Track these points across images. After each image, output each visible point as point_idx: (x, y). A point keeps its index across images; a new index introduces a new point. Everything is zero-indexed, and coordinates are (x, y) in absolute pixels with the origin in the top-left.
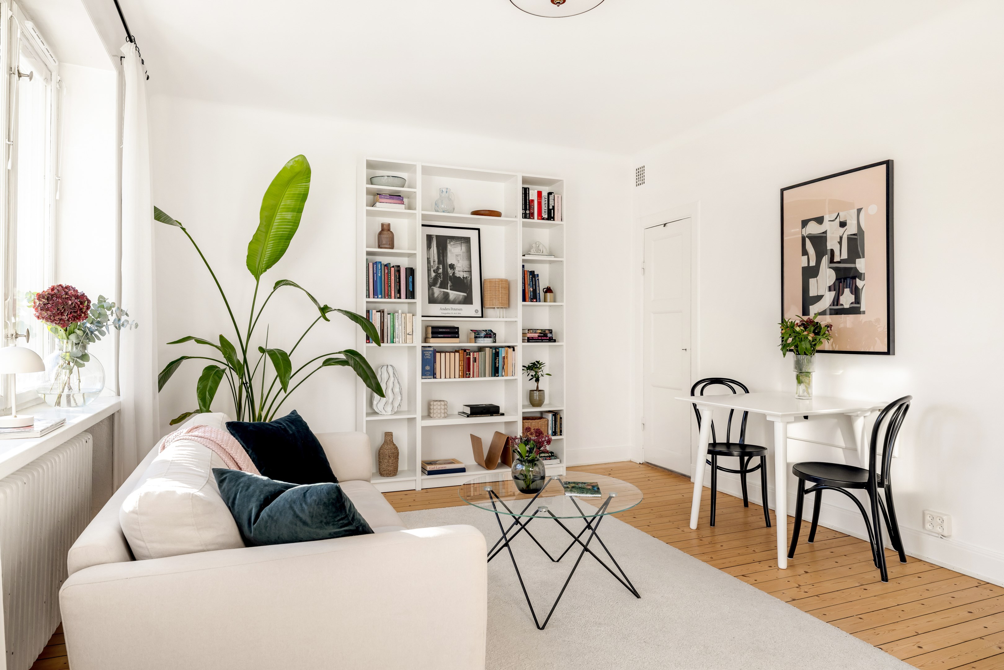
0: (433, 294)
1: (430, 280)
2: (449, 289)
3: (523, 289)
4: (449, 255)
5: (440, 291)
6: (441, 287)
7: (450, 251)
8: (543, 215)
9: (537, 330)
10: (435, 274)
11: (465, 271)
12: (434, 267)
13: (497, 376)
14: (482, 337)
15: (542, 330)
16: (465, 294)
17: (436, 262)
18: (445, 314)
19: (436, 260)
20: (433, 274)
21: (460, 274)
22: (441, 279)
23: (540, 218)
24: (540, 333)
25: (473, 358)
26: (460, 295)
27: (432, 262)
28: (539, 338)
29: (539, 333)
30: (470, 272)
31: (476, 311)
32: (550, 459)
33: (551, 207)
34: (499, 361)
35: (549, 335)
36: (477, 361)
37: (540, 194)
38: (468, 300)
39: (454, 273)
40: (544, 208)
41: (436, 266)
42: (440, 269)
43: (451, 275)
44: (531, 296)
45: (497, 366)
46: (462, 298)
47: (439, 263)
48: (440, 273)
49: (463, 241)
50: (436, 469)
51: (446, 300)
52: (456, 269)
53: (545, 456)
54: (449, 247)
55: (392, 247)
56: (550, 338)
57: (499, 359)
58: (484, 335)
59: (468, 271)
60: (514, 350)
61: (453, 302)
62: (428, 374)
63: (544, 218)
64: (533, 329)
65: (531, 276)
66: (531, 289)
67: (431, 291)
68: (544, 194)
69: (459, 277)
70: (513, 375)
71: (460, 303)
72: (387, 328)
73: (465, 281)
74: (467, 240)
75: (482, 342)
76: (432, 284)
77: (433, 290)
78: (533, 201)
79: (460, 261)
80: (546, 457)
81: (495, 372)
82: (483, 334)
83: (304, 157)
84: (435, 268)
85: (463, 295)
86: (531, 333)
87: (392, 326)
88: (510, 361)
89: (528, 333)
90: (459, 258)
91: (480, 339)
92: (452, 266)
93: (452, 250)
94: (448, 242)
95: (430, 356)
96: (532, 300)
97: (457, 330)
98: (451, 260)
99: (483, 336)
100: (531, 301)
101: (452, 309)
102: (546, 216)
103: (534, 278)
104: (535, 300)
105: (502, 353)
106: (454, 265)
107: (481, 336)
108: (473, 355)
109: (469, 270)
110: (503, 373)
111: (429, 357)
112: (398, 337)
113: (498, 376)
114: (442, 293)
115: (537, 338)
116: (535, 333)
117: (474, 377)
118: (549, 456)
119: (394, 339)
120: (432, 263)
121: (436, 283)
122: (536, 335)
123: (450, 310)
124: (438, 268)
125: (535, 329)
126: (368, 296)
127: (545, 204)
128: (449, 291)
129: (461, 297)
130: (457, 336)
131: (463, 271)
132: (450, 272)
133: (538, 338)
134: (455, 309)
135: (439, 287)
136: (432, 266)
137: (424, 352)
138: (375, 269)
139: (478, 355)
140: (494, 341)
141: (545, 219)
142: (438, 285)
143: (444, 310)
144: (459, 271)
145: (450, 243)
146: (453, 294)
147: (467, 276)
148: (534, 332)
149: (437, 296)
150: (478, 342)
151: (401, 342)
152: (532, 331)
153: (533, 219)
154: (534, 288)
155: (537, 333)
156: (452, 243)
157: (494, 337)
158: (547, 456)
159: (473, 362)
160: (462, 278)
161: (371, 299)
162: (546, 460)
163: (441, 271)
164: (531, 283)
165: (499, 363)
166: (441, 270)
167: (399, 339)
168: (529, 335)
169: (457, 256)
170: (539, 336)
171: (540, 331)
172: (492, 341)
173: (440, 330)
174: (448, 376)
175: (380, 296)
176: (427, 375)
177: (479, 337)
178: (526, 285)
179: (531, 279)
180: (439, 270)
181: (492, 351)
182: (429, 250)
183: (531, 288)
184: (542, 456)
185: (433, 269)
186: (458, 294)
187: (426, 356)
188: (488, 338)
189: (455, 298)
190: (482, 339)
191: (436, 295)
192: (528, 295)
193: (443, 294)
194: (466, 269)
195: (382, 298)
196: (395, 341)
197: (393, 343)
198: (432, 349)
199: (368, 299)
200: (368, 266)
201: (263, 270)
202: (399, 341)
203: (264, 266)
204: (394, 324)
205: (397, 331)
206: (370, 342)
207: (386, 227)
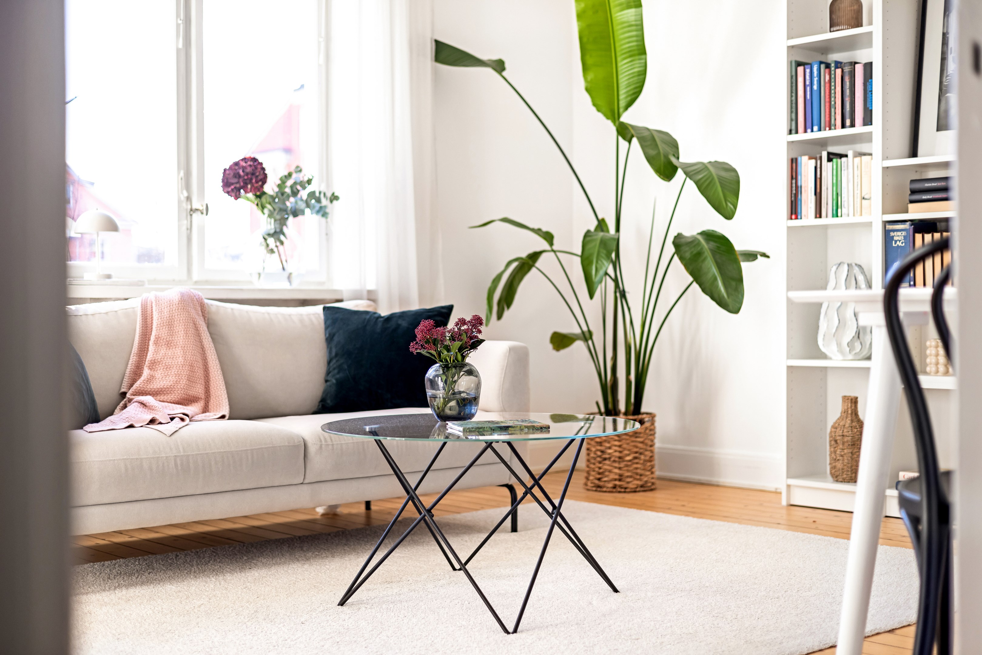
0: (947, 109)
1: (944, 80)
12: (954, 50)
20: (952, 66)
55: (859, 24)
67: (943, 104)
72: (827, 189)
76: (944, 91)
77: (947, 101)
87: (835, 185)
95: (905, 242)
111: (902, 243)
112: (846, 205)
119: (839, 210)
120: (951, 44)
126: (793, 131)
137: (892, 234)
138: (808, 77)
151: (851, 214)
161: (801, 136)
167: (846, 208)
173: (927, 186)
175: (816, 128)
185: (952, 55)
187: (896, 241)
195: (819, 130)
196: (839, 214)
197: (837, 216)
198: (907, 226)
199: (794, 137)
200: (794, 73)
201: (621, 110)
202: (847, 212)
203: (622, 104)
204: (839, 179)
205: (844, 194)
206: (796, 218)
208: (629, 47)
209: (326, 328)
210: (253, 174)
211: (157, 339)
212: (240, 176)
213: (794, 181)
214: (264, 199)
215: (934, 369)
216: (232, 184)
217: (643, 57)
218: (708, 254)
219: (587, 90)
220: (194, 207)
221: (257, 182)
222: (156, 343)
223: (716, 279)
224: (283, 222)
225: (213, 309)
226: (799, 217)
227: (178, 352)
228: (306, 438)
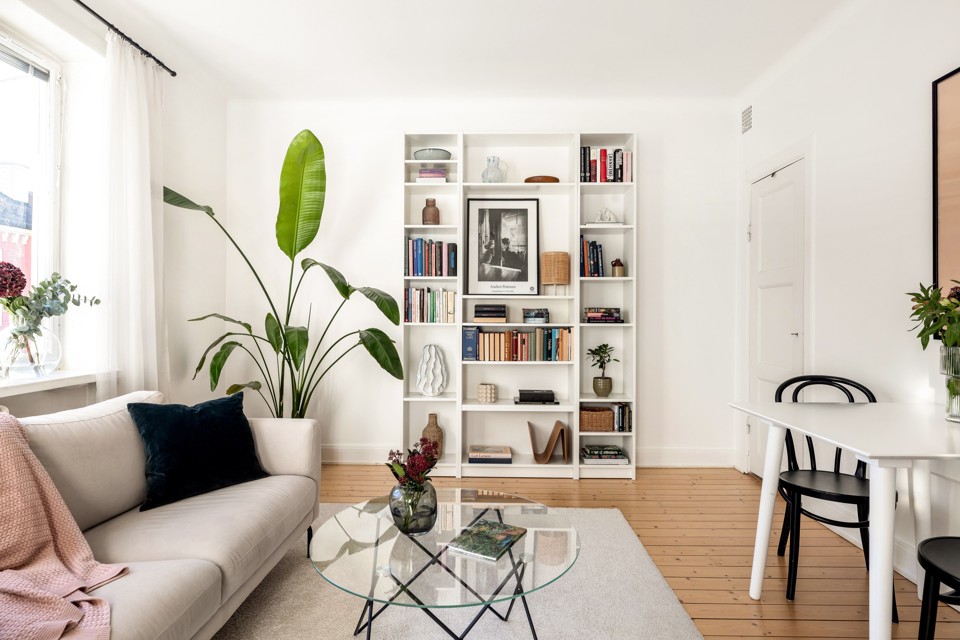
0: (484, 271)
1: (481, 256)
2: (501, 265)
3: (582, 262)
4: (503, 229)
5: (492, 268)
6: (492, 263)
7: (504, 225)
8: (607, 177)
9: (600, 308)
10: (486, 250)
11: (521, 246)
12: (485, 242)
13: (549, 361)
14: (532, 316)
15: (606, 309)
16: (520, 270)
17: (488, 238)
18: (496, 291)
19: (489, 235)
20: (484, 250)
21: (514, 249)
22: (493, 254)
23: (604, 181)
24: (604, 312)
25: (521, 339)
26: (513, 272)
27: (484, 237)
28: (603, 318)
29: (602, 312)
30: (526, 246)
31: (532, 289)
32: (615, 458)
33: (617, 167)
34: (551, 343)
35: (616, 315)
36: (526, 343)
37: (604, 153)
38: (523, 277)
39: (508, 248)
40: (610, 168)
41: (488, 241)
42: (493, 244)
43: (504, 250)
44: (591, 270)
45: (549, 349)
46: (516, 275)
48: (492, 249)
49: (519, 213)
50: (479, 457)
51: (497, 277)
52: (510, 244)
54: (503, 220)
55: (437, 223)
56: (616, 318)
57: (551, 341)
58: (535, 314)
59: (524, 246)
60: (570, 332)
61: (506, 279)
62: (470, 355)
63: (609, 180)
64: (595, 308)
65: (591, 247)
66: (592, 263)
68: (610, 152)
69: (514, 252)
70: (569, 360)
71: (513, 280)
72: (427, 307)
73: (520, 256)
74: (524, 213)
75: (533, 322)
76: (482, 261)
77: (483, 267)
78: (595, 161)
79: (515, 235)
80: (611, 455)
81: (548, 355)
82: (533, 314)
83: (309, 132)
84: (487, 243)
86: (593, 312)
87: (432, 305)
88: (565, 344)
89: (589, 312)
90: (514, 232)
91: (530, 319)
92: (506, 241)
93: (507, 224)
94: (502, 216)
95: (473, 337)
96: (593, 275)
97: (503, 309)
98: (505, 234)
99: (533, 315)
100: (591, 276)
101: (504, 286)
102: (612, 178)
103: (595, 250)
104: (596, 275)
105: (556, 335)
106: (508, 239)
107: (531, 315)
108: (521, 336)
110: (557, 357)
111: (472, 337)
112: (439, 316)
113: (551, 360)
114: (494, 269)
115: (600, 318)
116: (598, 312)
117: (522, 361)
118: (616, 455)
119: (435, 318)
120: (483, 239)
121: (488, 260)
122: (599, 315)
123: (502, 287)
124: (490, 243)
125: (598, 308)
126: (407, 274)
127: (609, 164)
128: (501, 267)
130: (503, 315)
131: (518, 246)
132: (504, 247)
133: (601, 318)
134: (507, 287)
135: (490, 264)
136: (484, 241)
137: (466, 332)
138: (415, 246)
139: (526, 337)
140: (547, 321)
141: (610, 181)
142: (489, 262)
143: (495, 287)
144: (513, 246)
145: (504, 216)
146: (505, 271)
147: (523, 250)
148: (596, 311)
149: (488, 273)
150: (528, 322)
151: (441, 321)
152: (593, 310)
153: (596, 181)
154: (596, 261)
155: (600, 312)
156: (506, 217)
157: (547, 316)
158: (613, 454)
159: (521, 344)
160: (516, 253)
161: (411, 278)
162: (611, 458)
163: (493, 246)
164: (592, 255)
165: (551, 346)
166: (494, 245)
167: (439, 318)
168: (590, 315)
169: (512, 229)
170: (602, 316)
171: (604, 310)
172: (545, 322)
173: (484, 309)
174: (492, 358)
175: (420, 274)
176: (469, 356)
177: (530, 317)
178: (586, 258)
179: (591, 250)
180: (491, 246)
181: (544, 332)
182: (481, 225)
183: (591, 262)
184: (606, 453)
185: (484, 245)
186: (511, 271)
187: (468, 336)
188: (539, 317)
189: (508, 275)
190: (533, 319)
191: (487, 272)
192: (587, 269)
193: (495, 271)
194: (522, 243)
195: (422, 275)
196: (435, 321)
197: (434, 322)
198: (474, 329)
199: (407, 278)
200: (407, 243)
201: (297, 250)
202: (439, 320)
203: (298, 247)
204: (435, 302)
205: (437, 310)
206: (408, 321)
207: (431, 204)
213: (407, 301)
214: (17, 301)
215: (485, 400)
217: (318, 221)
218: (379, 343)
219: (277, 236)
223: (386, 359)
226: (410, 321)
228: (220, 563)
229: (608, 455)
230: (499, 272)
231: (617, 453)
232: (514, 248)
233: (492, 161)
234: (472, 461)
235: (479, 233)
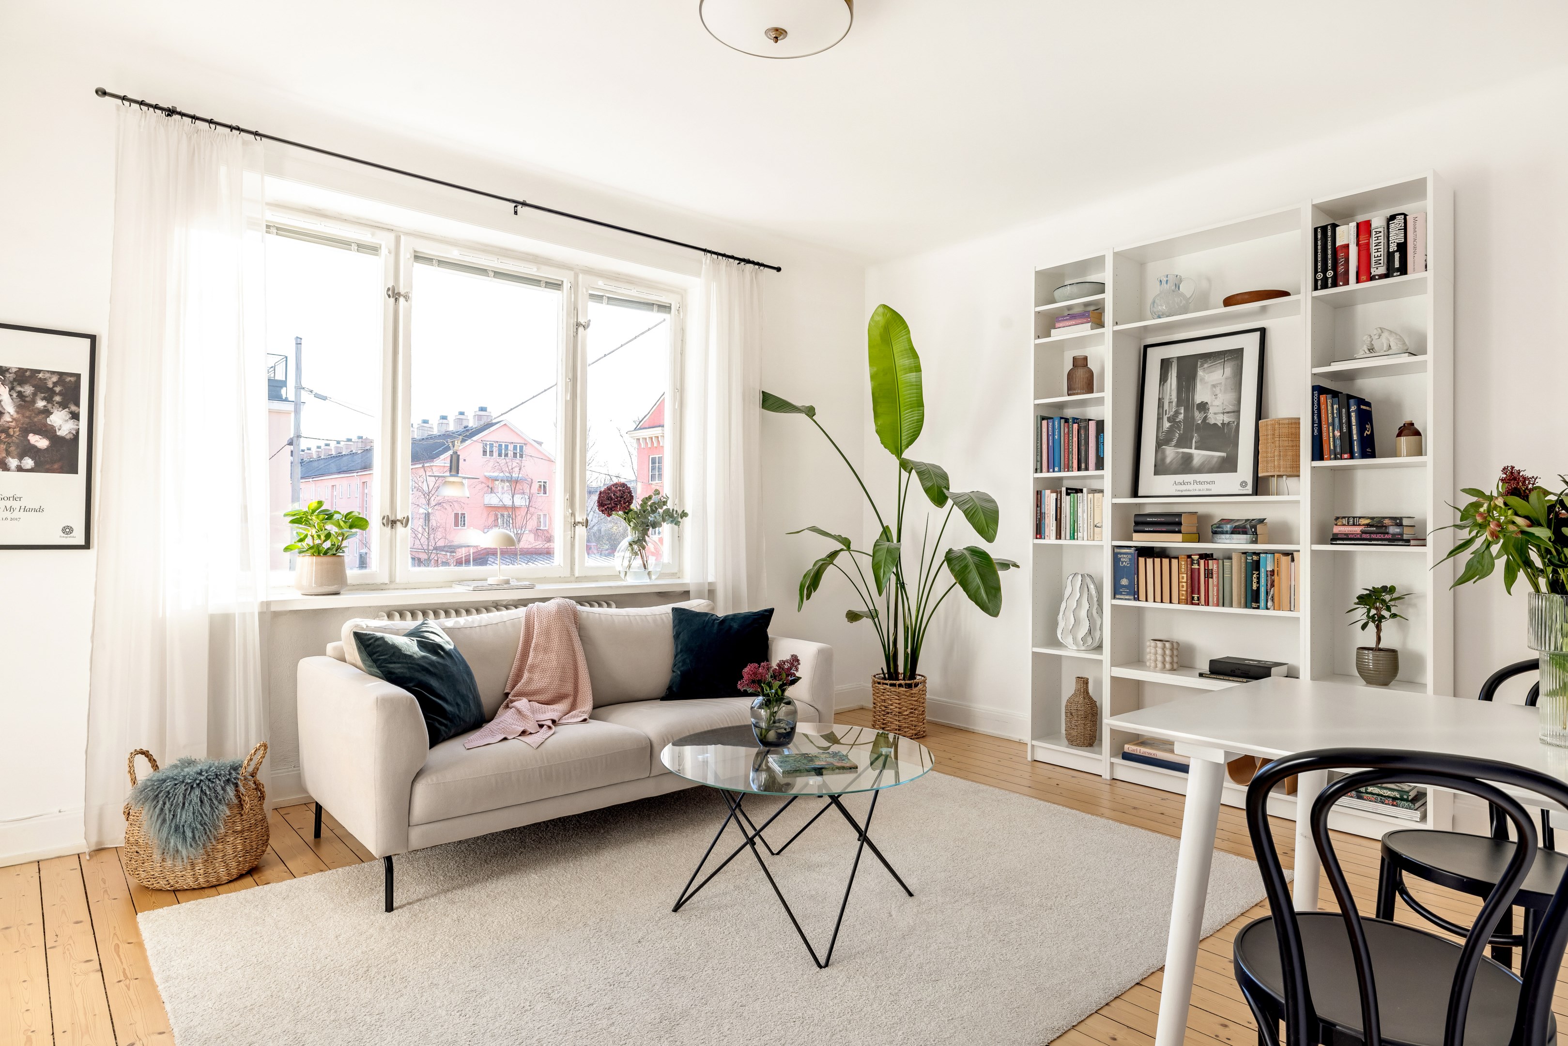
0: (1163, 459)
1: (1160, 435)
2: (1193, 447)
3: (1316, 433)
4: (1199, 386)
5: (1177, 452)
6: (1178, 445)
7: (1201, 380)
8: (1372, 270)
9: (1360, 518)
10: (1170, 424)
11: (1228, 413)
12: (1169, 412)
13: (1254, 608)
14: (1227, 531)
15: (1372, 518)
16: (1223, 454)
17: (1174, 404)
18: (1182, 491)
19: (1174, 399)
20: (1167, 425)
21: (1216, 419)
22: (1180, 431)
23: (1365, 279)
24: (1368, 525)
25: (1205, 569)
26: (1213, 457)
27: (1167, 403)
28: (1364, 536)
29: (1363, 525)
30: (1237, 412)
31: (1244, 484)
32: (1393, 805)
33: (1393, 247)
34: (1258, 578)
35: (1393, 530)
36: (1215, 576)
37: (1364, 229)
38: (1229, 465)
39: (1205, 418)
40: (1378, 253)
41: (1174, 410)
42: (1181, 413)
43: (1200, 422)
44: (1335, 446)
45: (1255, 587)
46: (1216, 462)
47: (1179, 404)
48: (1180, 422)
49: (1227, 357)
50: (1138, 753)
51: (1186, 466)
52: (1210, 411)
53: (1382, 796)
54: (1200, 373)
55: (1091, 391)
56: (1393, 535)
57: (1259, 574)
58: (1231, 528)
59: (1234, 412)
60: (1293, 560)
61: (1199, 471)
62: (1125, 592)
63: (1375, 276)
64: (1349, 518)
65: (1335, 406)
66: (1337, 434)
67: (1159, 454)
68: (1378, 222)
69: (1215, 424)
70: (1292, 609)
71: (1212, 471)
72: (1066, 516)
73: (1226, 431)
74: (1237, 354)
75: (1228, 541)
76: (1160, 444)
77: (1163, 452)
78: (1347, 246)
79: (1220, 395)
80: (1385, 797)
81: (1253, 599)
82: (1228, 527)
83: (885, 306)
84: (1172, 413)
85: (1220, 457)
86: (1344, 525)
87: (1072, 514)
88: (1282, 581)
89: (1336, 525)
90: (1217, 391)
91: (1223, 536)
92: (1203, 407)
93: (1206, 378)
94: (1199, 366)
95: (1130, 563)
96: (1339, 456)
97: (1177, 520)
98: (1201, 394)
99: (1228, 529)
100: (1336, 458)
101: (1195, 482)
102: (1382, 270)
103: (1344, 410)
104: (1346, 456)
105: (1267, 564)
106: (1207, 403)
107: (1225, 529)
108: (1206, 565)
109: (1236, 409)
110: (1270, 604)
111: (1128, 564)
112: (1081, 531)
113: (1258, 608)
114: (1181, 455)
115: (1358, 536)
116: (1354, 525)
117: (1208, 605)
118: (1395, 799)
119: (1076, 534)
120: (1166, 407)
121: (1171, 440)
122: (1357, 530)
123: (1192, 483)
124: (1177, 413)
125: (1354, 518)
126: (1039, 470)
127: (1381, 242)
128: (1193, 451)
129: (1215, 460)
130: (1177, 529)
131: (1223, 413)
132: (1198, 416)
133: (1361, 536)
134: (1201, 483)
135: (1175, 446)
136: (1166, 410)
137: (1119, 556)
138: (1050, 429)
139: (1215, 566)
140: (1254, 539)
141: (1377, 277)
142: (1174, 443)
143: (1181, 484)
144: (1215, 414)
145: (1202, 366)
146: (1199, 456)
147: (1231, 420)
148: (1351, 523)
149: (1171, 462)
150: (1219, 541)
151: (1085, 538)
152: (1345, 521)
153: (1346, 283)
154: (1345, 431)
155: (1359, 525)
156: (1206, 366)
157: (1253, 532)
158: (1389, 797)
159: (1205, 578)
160: (1220, 425)
161: (1045, 475)
162: (1383, 803)
163: (1181, 417)
164: (1337, 420)
165: (1258, 583)
166: (1182, 415)
167: (1082, 533)
168: (1337, 530)
169: (1214, 386)
170: (1363, 532)
171: (1367, 521)
172: (1249, 541)
173: (1148, 519)
174: (1158, 598)
175: (1056, 469)
176: (1123, 593)
177: (1222, 533)
178: (1324, 427)
179: (1335, 411)
180: (1177, 417)
181: (1247, 559)
182: (1163, 384)
183: (1336, 432)
184: (1374, 792)
185: (1167, 416)
186: (1209, 456)
187: (1122, 562)
188: (1239, 533)
189: (1203, 463)
190: (1228, 536)
191: (1168, 460)
192: (1329, 445)
193: (1182, 457)
194: (1230, 408)
195: (1060, 471)
196: (1076, 537)
197: (1074, 539)
198: (1132, 550)
199: (1039, 475)
200: (1039, 426)
201: (903, 448)
202: (1082, 536)
203: (904, 443)
204: (1076, 509)
205: (1080, 522)
206: (1041, 538)
207: (1080, 363)
208: (910, 401)
209: (674, 627)
210: (621, 497)
211: (537, 645)
212: (612, 499)
213: (1039, 509)
214: (630, 515)
215: (1153, 665)
216: (606, 505)
217: (921, 408)
218: (972, 567)
219: (877, 432)
220: (577, 520)
221: (625, 503)
222: (535, 649)
223: (979, 588)
224: (645, 532)
225: (584, 615)
226: (1043, 537)
227: (553, 656)
228: (653, 739)
229: (1378, 795)
230: (1188, 458)
231: (1398, 796)
232: (1216, 417)
233: (1164, 282)
234: (1127, 756)
235: (1159, 399)
